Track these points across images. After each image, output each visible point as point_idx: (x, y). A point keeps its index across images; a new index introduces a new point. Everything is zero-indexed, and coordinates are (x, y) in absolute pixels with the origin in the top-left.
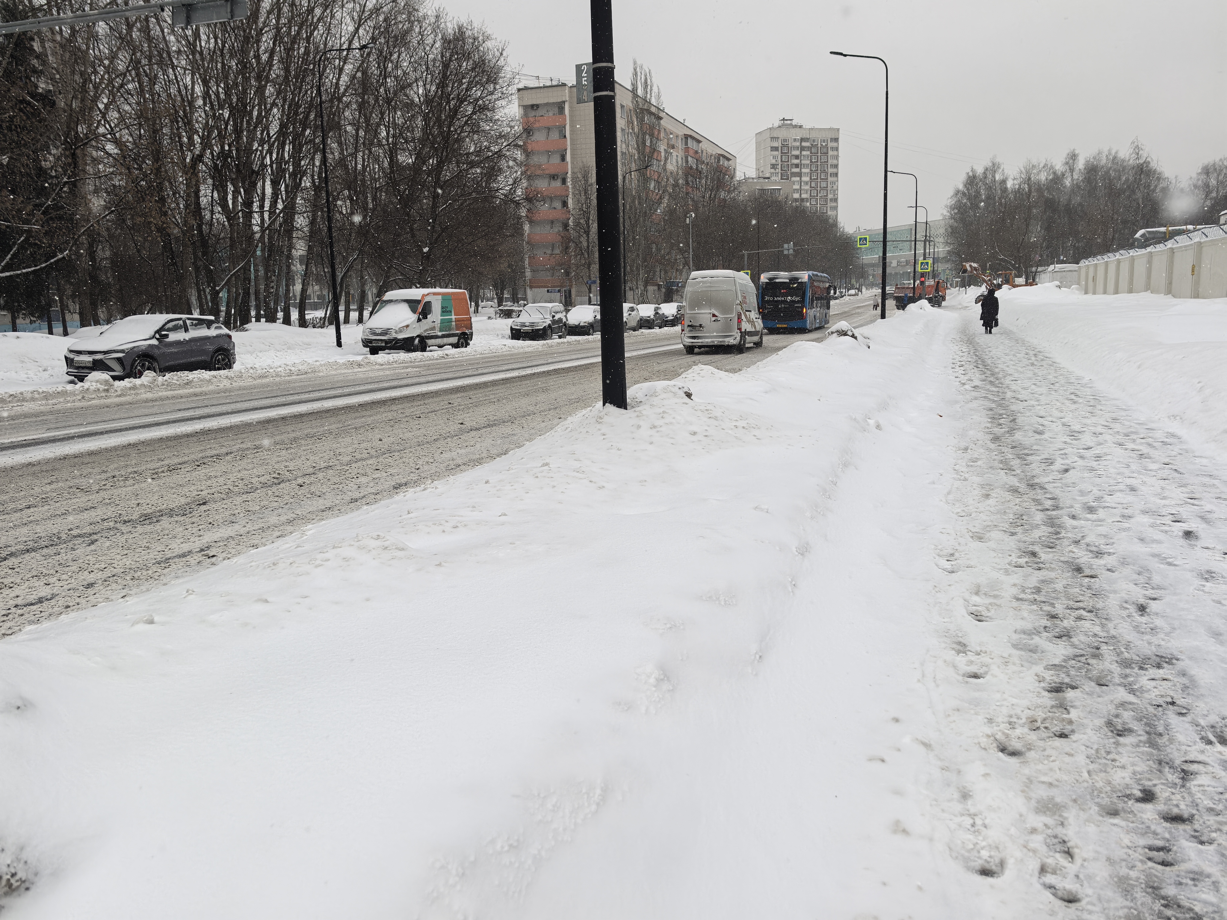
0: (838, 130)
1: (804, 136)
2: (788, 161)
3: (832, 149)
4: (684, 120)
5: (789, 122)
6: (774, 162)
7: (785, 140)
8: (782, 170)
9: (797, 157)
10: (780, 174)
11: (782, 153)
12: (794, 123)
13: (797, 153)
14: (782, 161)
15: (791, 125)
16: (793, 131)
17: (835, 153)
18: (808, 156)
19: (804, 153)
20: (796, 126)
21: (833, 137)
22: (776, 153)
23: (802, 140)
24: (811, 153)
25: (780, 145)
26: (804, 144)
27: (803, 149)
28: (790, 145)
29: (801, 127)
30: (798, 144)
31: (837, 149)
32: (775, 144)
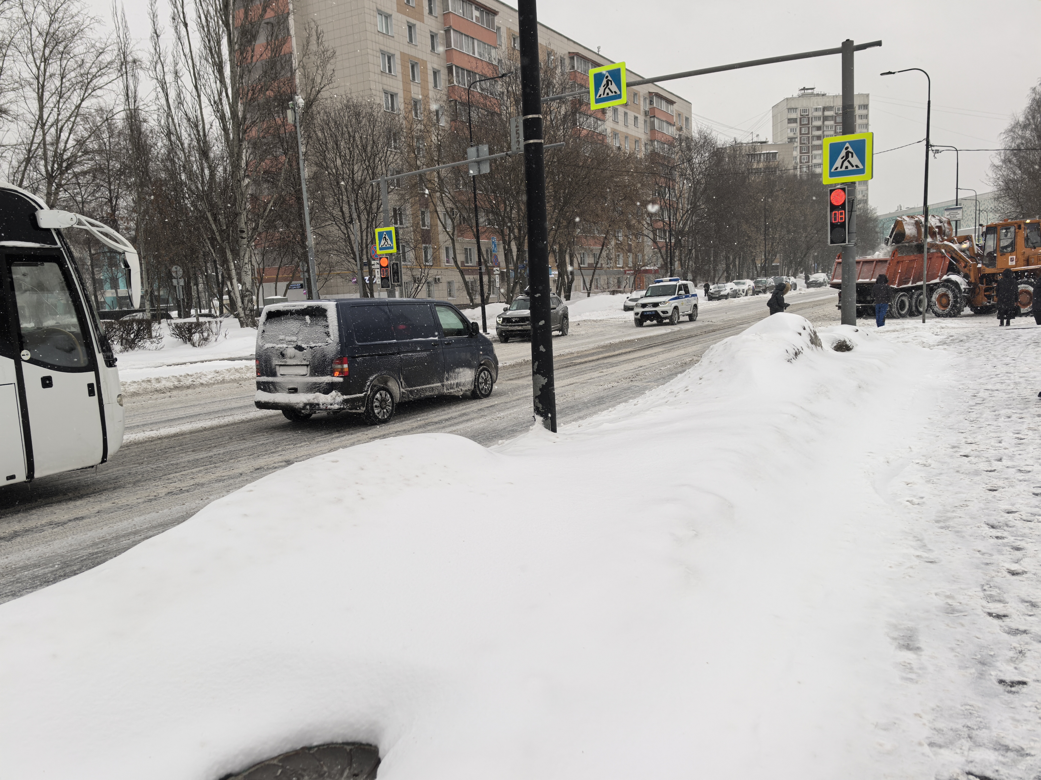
0: (868, 95)
1: (827, 105)
2: (808, 133)
3: (861, 117)
4: (599, 48)
5: (810, 91)
6: (791, 135)
7: (805, 111)
8: (801, 143)
9: (819, 128)
10: (798, 148)
11: (801, 124)
12: (815, 92)
13: (818, 123)
14: (801, 134)
15: (812, 94)
16: (814, 99)
17: (864, 121)
18: (831, 126)
19: (827, 123)
20: (818, 95)
21: (862, 103)
22: (794, 125)
23: (825, 109)
24: (835, 123)
25: (799, 116)
26: (827, 113)
27: (825, 118)
28: (810, 116)
29: (823, 95)
30: (819, 114)
31: (867, 117)
32: (793, 116)
